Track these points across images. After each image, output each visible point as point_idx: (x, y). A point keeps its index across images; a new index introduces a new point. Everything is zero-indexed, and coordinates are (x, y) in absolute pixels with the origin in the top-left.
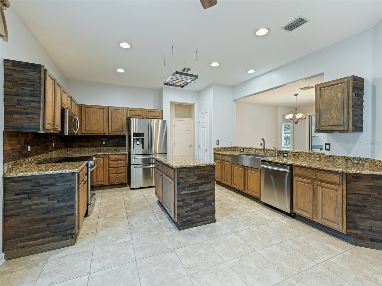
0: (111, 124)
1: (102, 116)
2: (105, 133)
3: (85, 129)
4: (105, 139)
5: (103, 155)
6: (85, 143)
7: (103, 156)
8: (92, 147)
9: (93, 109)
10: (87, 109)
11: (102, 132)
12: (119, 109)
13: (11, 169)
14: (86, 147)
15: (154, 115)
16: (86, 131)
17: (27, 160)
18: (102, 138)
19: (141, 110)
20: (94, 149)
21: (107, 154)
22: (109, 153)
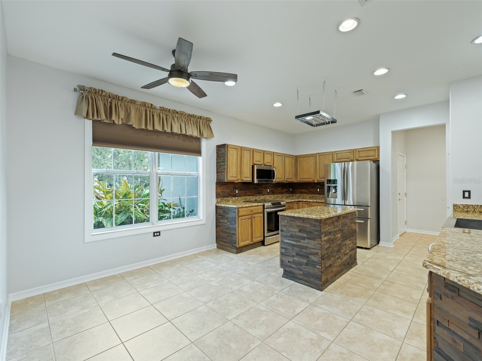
0: (319, 171)
1: (312, 164)
2: (313, 181)
3: (300, 177)
4: (319, 186)
5: (307, 201)
6: (304, 190)
7: (307, 203)
8: (309, 194)
9: (305, 158)
10: (301, 159)
11: (312, 180)
12: (326, 154)
13: (219, 202)
14: (304, 194)
15: (367, 155)
16: (300, 179)
17: (234, 199)
18: (317, 185)
19: (349, 151)
20: (310, 195)
21: (310, 201)
22: (312, 201)
